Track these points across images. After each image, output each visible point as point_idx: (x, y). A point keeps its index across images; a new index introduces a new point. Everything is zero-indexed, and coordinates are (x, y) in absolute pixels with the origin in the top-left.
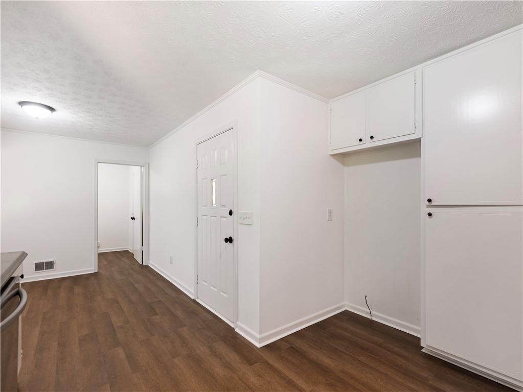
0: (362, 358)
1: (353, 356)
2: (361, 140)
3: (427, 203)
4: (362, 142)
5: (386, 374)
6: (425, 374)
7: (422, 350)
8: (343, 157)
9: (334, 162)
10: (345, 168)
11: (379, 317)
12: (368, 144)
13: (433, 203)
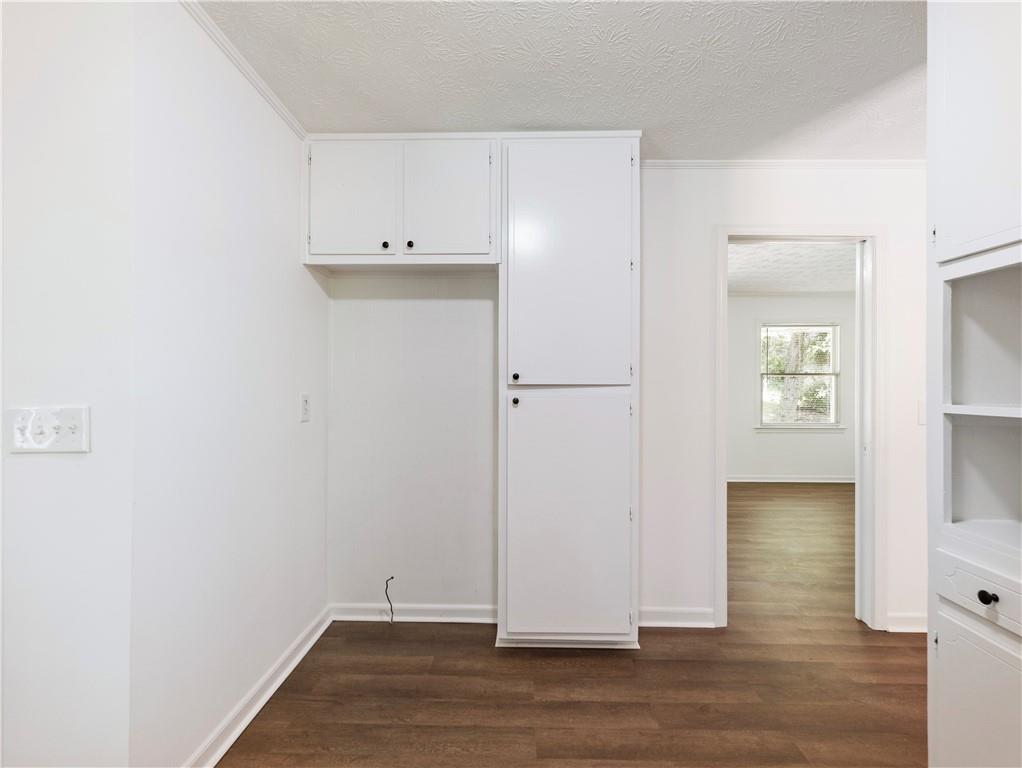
0: (420, 718)
1: (401, 723)
2: (385, 245)
3: (511, 381)
4: (388, 251)
5: (475, 727)
6: (523, 688)
7: (497, 645)
8: (331, 276)
9: (311, 283)
10: (332, 302)
11: (410, 611)
12: (399, 257)
13: (520, 381)
